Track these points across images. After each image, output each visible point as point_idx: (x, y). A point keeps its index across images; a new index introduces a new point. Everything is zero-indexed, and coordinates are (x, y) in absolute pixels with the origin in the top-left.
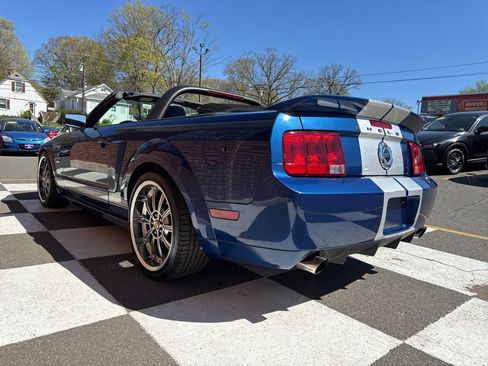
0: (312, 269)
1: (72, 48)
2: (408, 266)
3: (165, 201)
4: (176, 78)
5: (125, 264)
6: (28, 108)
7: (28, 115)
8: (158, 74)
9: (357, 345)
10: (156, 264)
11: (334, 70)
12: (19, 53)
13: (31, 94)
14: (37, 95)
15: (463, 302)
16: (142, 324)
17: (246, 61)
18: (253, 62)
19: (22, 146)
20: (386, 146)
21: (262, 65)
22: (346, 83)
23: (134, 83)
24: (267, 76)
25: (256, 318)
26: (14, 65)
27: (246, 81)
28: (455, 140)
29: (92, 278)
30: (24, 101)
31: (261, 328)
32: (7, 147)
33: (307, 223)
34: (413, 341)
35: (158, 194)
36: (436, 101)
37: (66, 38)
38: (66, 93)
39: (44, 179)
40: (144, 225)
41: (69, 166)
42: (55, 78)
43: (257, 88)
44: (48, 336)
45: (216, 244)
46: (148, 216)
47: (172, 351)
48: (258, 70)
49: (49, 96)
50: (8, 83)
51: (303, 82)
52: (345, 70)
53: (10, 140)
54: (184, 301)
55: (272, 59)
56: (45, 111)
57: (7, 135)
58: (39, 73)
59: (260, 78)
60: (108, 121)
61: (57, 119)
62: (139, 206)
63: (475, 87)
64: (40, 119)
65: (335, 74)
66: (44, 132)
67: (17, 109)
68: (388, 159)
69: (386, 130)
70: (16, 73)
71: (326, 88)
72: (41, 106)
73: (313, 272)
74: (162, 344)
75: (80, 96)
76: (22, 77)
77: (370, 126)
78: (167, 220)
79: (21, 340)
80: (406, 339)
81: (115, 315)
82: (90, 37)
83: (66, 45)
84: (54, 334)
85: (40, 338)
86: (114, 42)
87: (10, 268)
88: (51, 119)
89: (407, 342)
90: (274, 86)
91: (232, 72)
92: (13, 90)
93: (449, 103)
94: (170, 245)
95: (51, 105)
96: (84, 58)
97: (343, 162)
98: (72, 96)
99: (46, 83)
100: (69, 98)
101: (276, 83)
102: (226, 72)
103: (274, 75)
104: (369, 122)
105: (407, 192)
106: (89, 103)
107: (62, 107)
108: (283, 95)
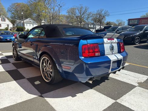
0: (91, 82)
1: (19, 7)
2: (120, 77)
3: (50, 63)
4: (52, 15)
6: (7, 26)
7: (7, 29)
8: (46, 14)
9: (103, 102)
10: (48, 80)
11: (101, 11)
12: (2, 9)
13: (8, 22)
14: (9, 22)
15: (134, 88)
17: (73, 9)
18: (75, 9)
19: (6, 39)
20: (112, 45)
21: (78, 10)
22: (105, 15)
24: (80, 13)
26: (1, 13)
27: (73, 15)
28: (138, 34)
30: (6, 24)
32: (2, 40)
33: (89, 69)
34: (118, 101)
36: (132, 20)
37: (17, 3)
38: (18, 21)
39: (14, 53)
40: (44, 69)
41: (21, 48)
42: (14, 16)
43: (77, 17)
46: (45, 66)
47: (54, 106)
48: (77, 11)
49: (13, 22)
52: (104, 11)
53: (3, 38)
54: (57, 91)
55: (82, 8)
56: (12, 27)
57: (1, 36)
58: (9, 15)
59: (78, 14)
62: (43, 63)
63: (145, 15)
64: (11, 30)
65: (101, 12)
66: (13, 35)
67: (3, 27)
68: (113, 49)
69: (112, 41)
70: (2, 15)
72: (11, 26)
73: (91, 83)
74: (51, 104)
75: (22, 22)
76: (4, 17)
77: (107, 40)
78: (51, 68)
79: (13, 104)
80: (117, 100)
82: (24, 3)
83: (17, 5)
84: (22, 102)
86: (32, 4)
87: (8, 82)
88: (14, 29)
89: (117, 101)
90: (82, 16)
91: (69, 12)
92: (2, 21)
93: (137, 21)
94: (52, 75)
95: (14, 25)
96: (23, 10)
97: (99, 52)
98: (20, 22)
99: (12, 18)
100: (19, 23)
101: (83, 16)
102: (67, 12)
103: (82, 13)
104: (107, 39)
105: (118, 59)
106: (25, 24)
107: (17, 26)
108: (85, 19)
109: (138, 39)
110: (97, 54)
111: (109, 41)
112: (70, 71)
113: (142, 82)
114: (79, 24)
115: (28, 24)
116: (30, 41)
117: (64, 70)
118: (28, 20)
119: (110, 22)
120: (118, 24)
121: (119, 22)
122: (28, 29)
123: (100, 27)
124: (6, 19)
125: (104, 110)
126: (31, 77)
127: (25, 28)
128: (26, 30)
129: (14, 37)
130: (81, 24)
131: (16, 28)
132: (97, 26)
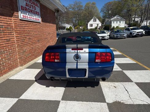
7: (96, 28)
14: (99, 22)
30: (96, 24)
37: (109, 2)
42: (106, 16)
56: (101, 26)
60: (118, 27)
64: (99, 29)
68: (77, 58)
70: (94, 17)
92: (94, 21)
95: (103, 24)
98: (108, 21)
104: (71, 49)
107: (106, 24)
111: (73, 51)
118: (116, 17)
122: (114, 27)
124: (97, 19)
131: (104, 27)
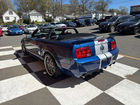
0: (84, 77)
2: (112, 69)
3: (51, 61)
4: (55, 6)
5: (45, 73)
6: (14, 19)
7: (14, 21)
8: (49, 5)
9: (93, 93)
10: (51, 74)
12: (9, 2)
13: (15, 15)
15: (122, 80)
16: (49, 89)
20: (102, 46)
22: (107, 2)
23: (43, 9)
24: (82, 2)
25: (73, 87)
26: (9, 6)
27: (76, 4)
28: (137, 24)
29: (38, 77)
30: (13, 17)
31: (73, 89)
34: (106, 92)
35: (50, 59)
36: (135, 7)
38: (24, 13)
40: (48, 65)
44: (31, 93)
45: (63, 70)
46: (48, 63)
49: (20, 15)
50: (8, 12)
51: (93, 3)
53: (12, 31)
54: (58, 83)
56: (19, 19)
58: (16, 8)
60: (37, 21)
61: (22, 22)
62: (46, 60)
64: (18, 22)
66: (20, 28)
68: (103, 49)
69: (103, 42)
70: (9, 9)
71: (101, 4)
72: (18, 18)
74: (53, 94)
75: (28, 14)
76: (11, 10)
79: (26, 94)
80: (105, 91)
81: (43, 87)
85: (29, 93)
88: (21, 22)
89: (105, 92)
92: (9, 14)
94: (54, 70)
95: (20, 17)
96: (28, 3)
97: (90, 53)
99: (18, 10)
100: (25, 15)
101: (85, 4)
102: (70, 2)
103: (84, 2)
104: (97, 41)
105: (107, 57)
106: (31, 16)
107: (24, 18)
108: (88, 8)
109: (138, 28)
110: (88, 55)
111: (99, 43)
112: (68, 68)
113: (131, 74)
114: (82, 13)
115: (33, 16)
116: (36, 41)
117: (62, 67)
118: (33, 12)
119: (112, 9)
120: (121, 11)
121: (123, 9)
122: (33, 21)
123: (103, 15)
124: (13, 12)
125: (93, 99)
126: (38, 71)
127: (31, 20)
128: (31, 21)
129: (21, 31)
130: (83, 13)
131: (23, 20)
132: (99, 14)
